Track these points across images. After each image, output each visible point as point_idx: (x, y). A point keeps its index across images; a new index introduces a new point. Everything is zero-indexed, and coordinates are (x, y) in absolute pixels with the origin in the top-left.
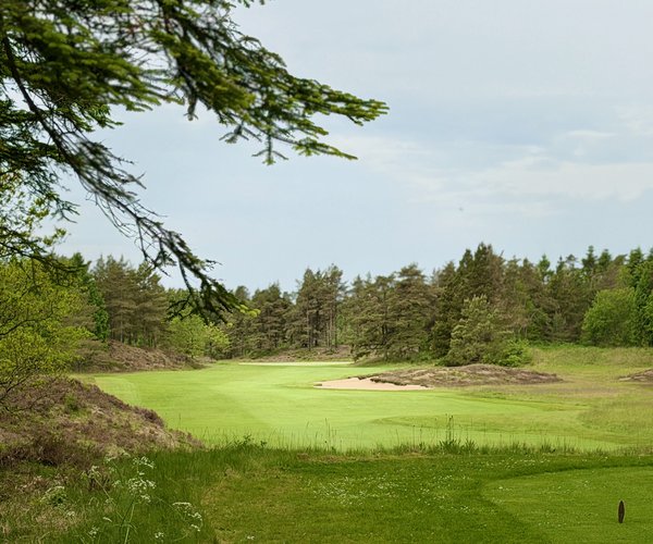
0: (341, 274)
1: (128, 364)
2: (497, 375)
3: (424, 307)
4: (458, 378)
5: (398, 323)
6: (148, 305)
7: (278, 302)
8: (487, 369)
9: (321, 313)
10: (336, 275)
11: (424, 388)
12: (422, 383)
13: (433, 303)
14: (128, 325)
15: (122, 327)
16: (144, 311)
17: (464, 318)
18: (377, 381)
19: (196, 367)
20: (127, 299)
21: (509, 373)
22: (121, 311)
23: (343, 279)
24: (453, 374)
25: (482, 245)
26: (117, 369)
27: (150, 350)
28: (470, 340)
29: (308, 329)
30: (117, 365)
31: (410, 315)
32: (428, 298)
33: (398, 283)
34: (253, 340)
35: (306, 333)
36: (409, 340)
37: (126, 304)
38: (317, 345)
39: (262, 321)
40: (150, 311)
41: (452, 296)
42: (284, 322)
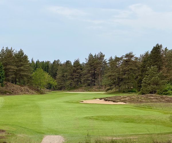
0: (104, 56)
1: (13, 92)
2: (157, 99)
3: (135, 70)
4: (140, 100)
5: (124, 77)
6: (22, 68)
7: (79, 67)
8: (153, 96)
9: (96, 72)
10: (102, 56)
11: (125, 104)
12: (124, 101)
13: (139, 69)
14: (14, 76)
15: (11, 77)
16: (20, 70)
17: (148, 75)
18: (106, 100)
19: (42, 93)
20: (13, 65)
21: (162, 98)
22: (11, 70)
23: (105, 58)
24: (138, 98)
25: (158, 45)
26: (8, 94)
27: (23, 86)
28: (149, 84)
29: (90, 78)
30: (8, 92)
31: (129, 73)
32: (137, 66)
33: (124, 60)
34: (68, 83)
35: (89, 80)
36: (128, 84)
37: (13, 67)
38: (94, 85)
39: (72, 75)
40: (22, 70)
41: (145, 66)
42: (81, 75)
